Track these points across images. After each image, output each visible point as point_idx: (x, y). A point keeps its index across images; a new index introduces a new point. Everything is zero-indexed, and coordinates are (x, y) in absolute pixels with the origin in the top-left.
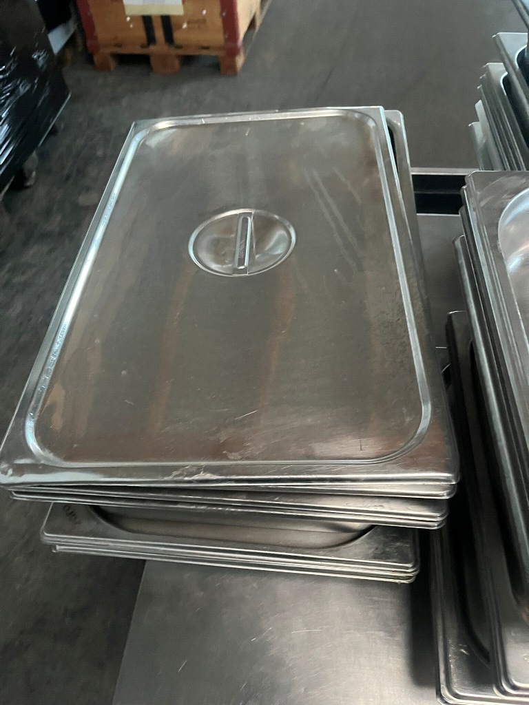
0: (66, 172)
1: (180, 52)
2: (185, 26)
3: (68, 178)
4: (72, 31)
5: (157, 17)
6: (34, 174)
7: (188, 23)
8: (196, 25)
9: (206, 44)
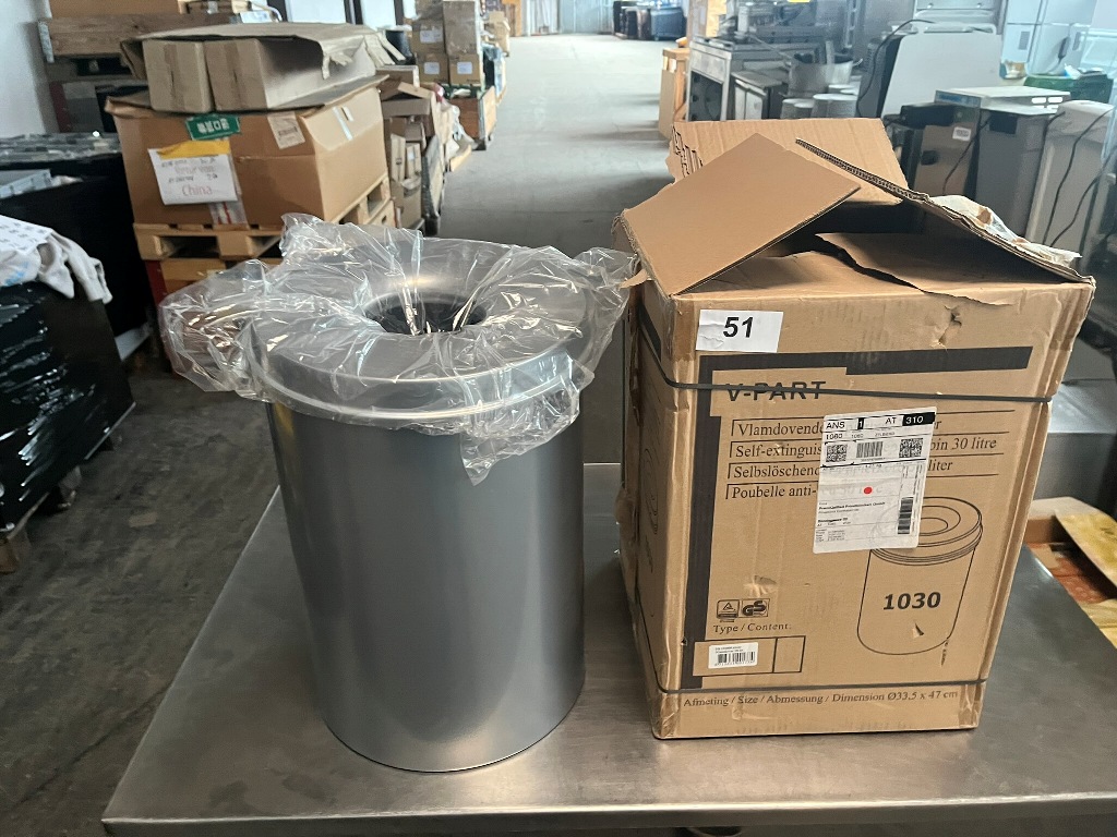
0: (116, 491)
3: (118, 498)
4: (147, 334)
6: (73, 493)
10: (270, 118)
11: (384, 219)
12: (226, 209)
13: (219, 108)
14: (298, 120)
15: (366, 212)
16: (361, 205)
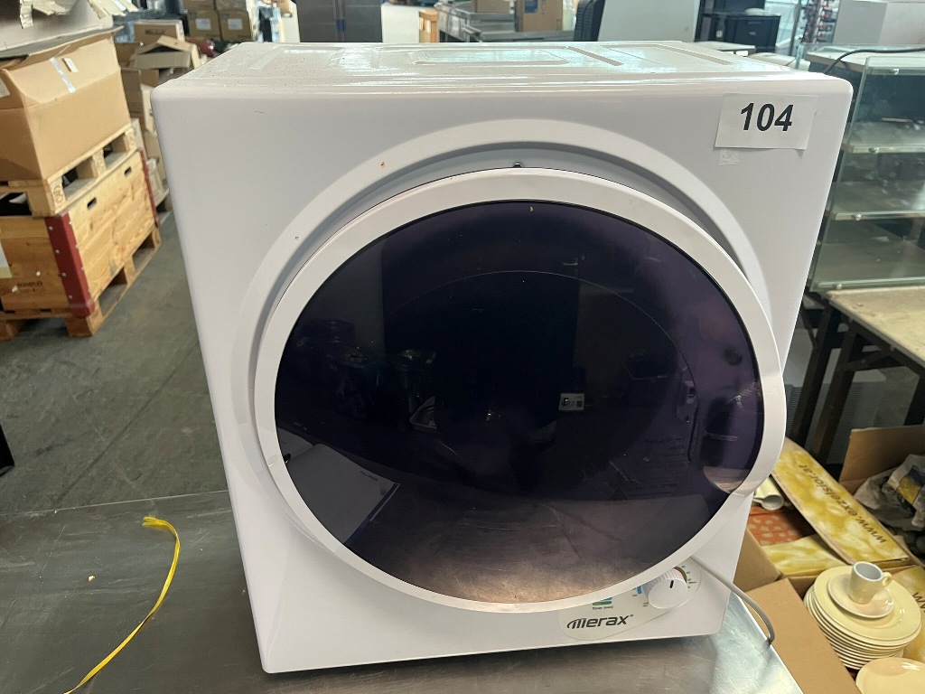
1: (12, 317)
2: (15, 289)
7: (19, 285)
8: (30, 288)
9: (44, 307)
11: (128, 171)
15: (103, 164)
16: (94, 158)
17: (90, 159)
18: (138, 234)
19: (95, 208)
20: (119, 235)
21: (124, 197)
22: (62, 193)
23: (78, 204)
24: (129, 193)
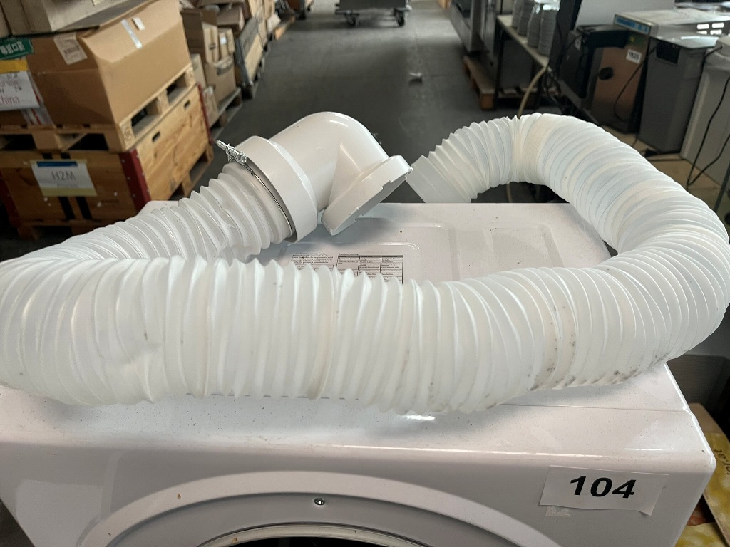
1: (98, 224)
2: (99, 204)
5: (72, 198)
7: (102, 202)
8: (110, 204)
10: (56, 39)
11: (187, 104)
12: (34, 113)
13: (14, 33)
14: (78, 40)
15: (166, 102)
16: (159, 98)
17: (156, 100)
18: (194, 154)
19: (159, 140)
20: (178, 158)
21: (183, 126)
22: (131, 132)
23: (144, 140)
24: (188, 122)
